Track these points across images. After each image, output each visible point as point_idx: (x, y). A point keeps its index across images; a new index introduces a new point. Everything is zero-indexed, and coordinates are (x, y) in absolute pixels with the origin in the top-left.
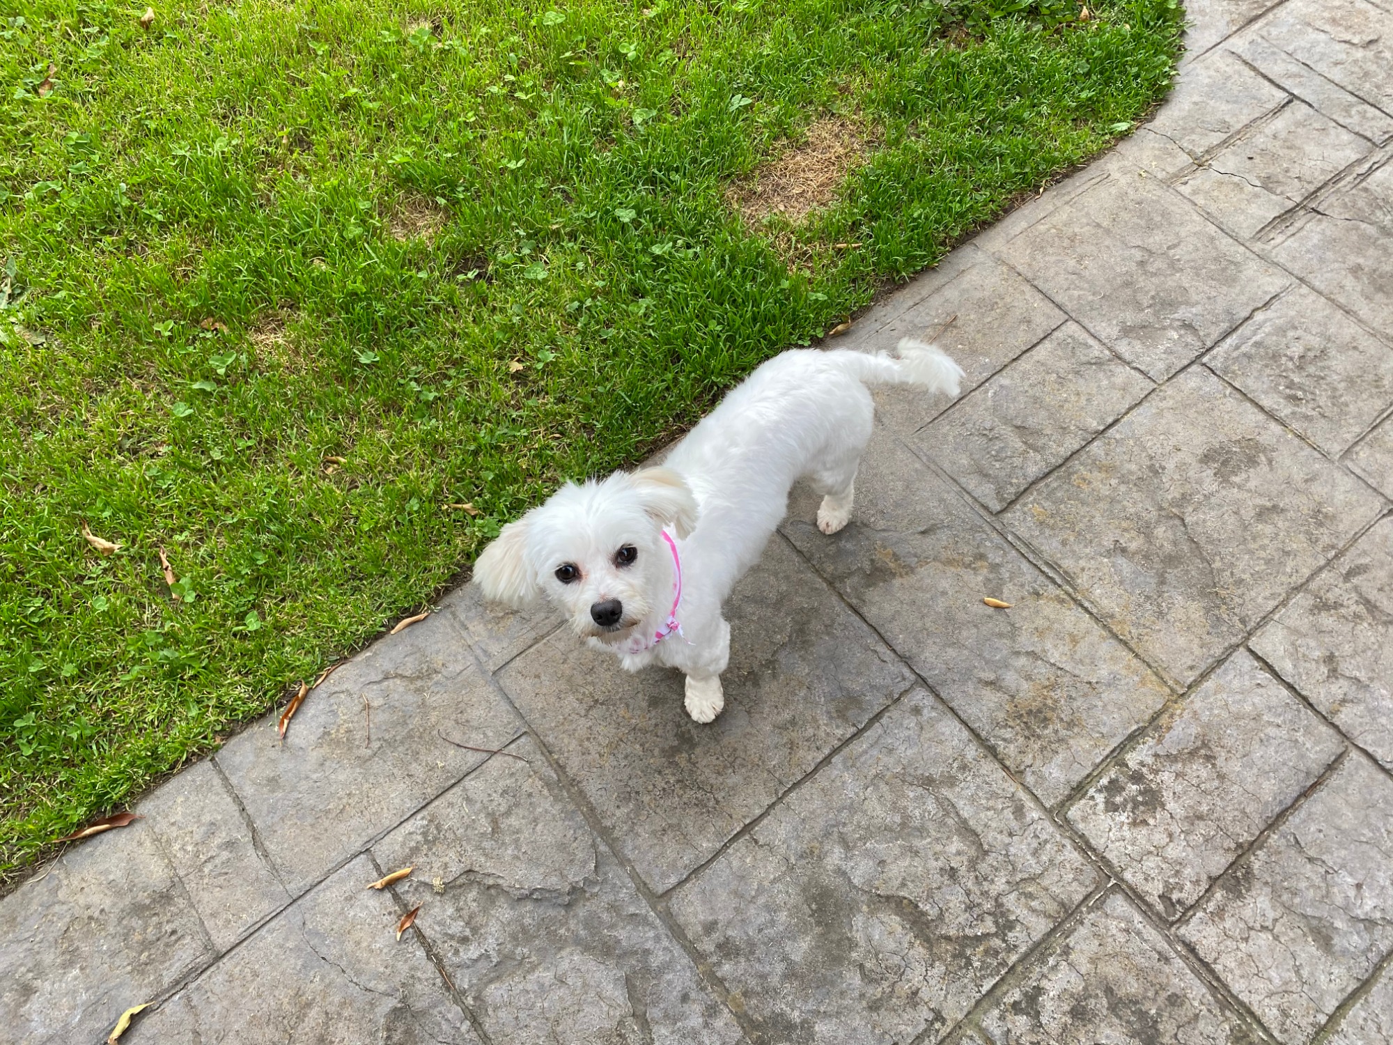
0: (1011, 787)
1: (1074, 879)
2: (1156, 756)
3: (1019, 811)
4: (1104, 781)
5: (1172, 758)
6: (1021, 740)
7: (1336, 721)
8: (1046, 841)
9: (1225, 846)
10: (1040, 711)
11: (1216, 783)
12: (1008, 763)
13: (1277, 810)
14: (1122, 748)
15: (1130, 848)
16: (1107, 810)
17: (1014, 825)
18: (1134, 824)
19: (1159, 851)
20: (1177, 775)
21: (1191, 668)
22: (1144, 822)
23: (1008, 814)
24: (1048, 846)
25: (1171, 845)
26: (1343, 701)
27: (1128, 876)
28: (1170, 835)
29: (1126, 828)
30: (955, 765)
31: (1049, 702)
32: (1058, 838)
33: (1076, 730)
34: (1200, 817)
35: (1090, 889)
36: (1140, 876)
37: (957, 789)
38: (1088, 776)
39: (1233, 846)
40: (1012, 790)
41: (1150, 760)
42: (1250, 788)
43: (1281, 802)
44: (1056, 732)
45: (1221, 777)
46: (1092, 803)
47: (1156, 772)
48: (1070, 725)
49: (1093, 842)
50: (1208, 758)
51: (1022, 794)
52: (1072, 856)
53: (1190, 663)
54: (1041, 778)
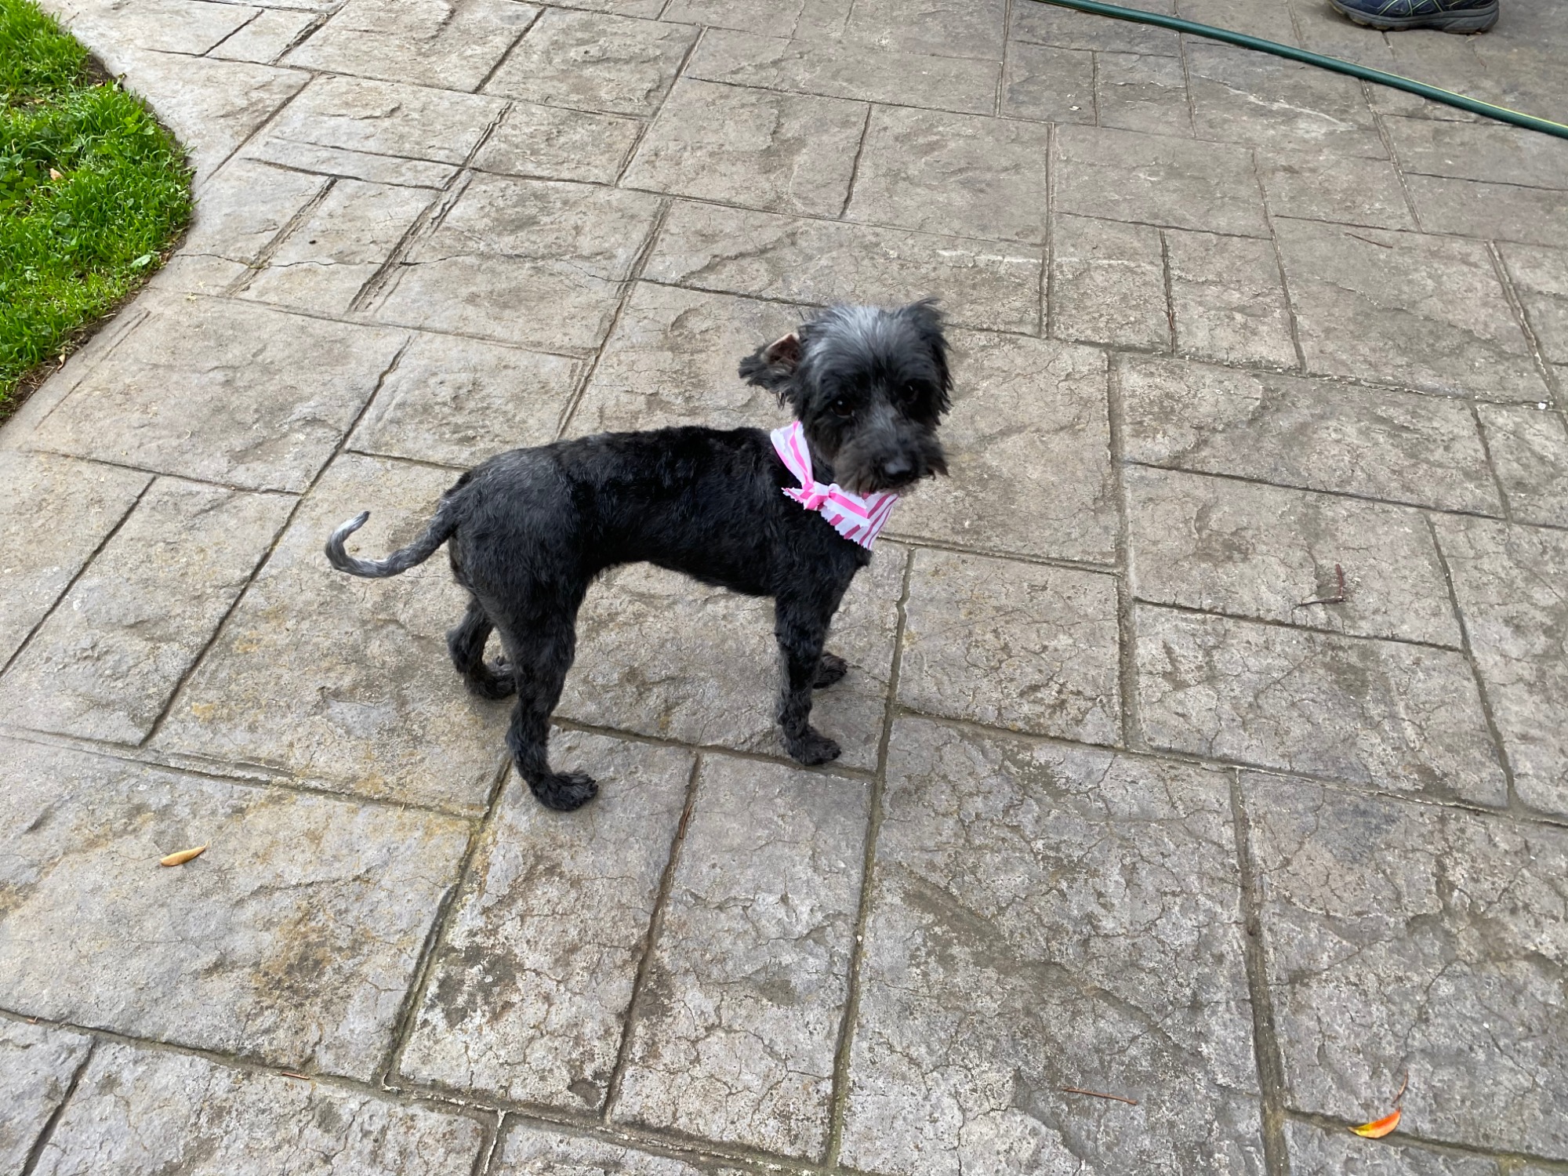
0: (303, 1090)
1: (448, 1153)
2: (486, 911)
3: (327, 1118)
4: (433, 989)
5: (505, 902)
6: (290, 1015)
7: (672, 734)
8: (384, 1131)
9: (619, 963)
10: (304, 958)
11: (573, 894)
12: (284, 1060)
13: (657, 875)
14: (438, 930)
15: (502, 1053)
16: (452, 1025)
17: (327, 1141)
18: (496, 1017)
19: (540, 1029)
20: (523, 918)
21: (482, 778)
22: (508, 1005)
23: (313, 1133)
24: (390, 1135)
25: (553, 1009)
26: (668, 709)
27: (518, 1092)
28: (547, 999)
29: (486, 1030)
30: (204, 1119)
31: (313, 937)
32: (399, 1111)
33: (365, 949)
34: (573, 949)
35: (475, 1151)
36: (533, 1080)
37: (218, 1154)
38: (407, 998)
39: (627, 955)
40: (307, 1093)
41: (480, 922)
42: (615, 872)
43: (657, 864)
44: (338, 970)
45: (576, 883)
46: (426, 1030)
47: (494, 932)
48: (355, 947)
49: (450, 1081)
50: (551, 871)
51: (323, 1090)
52: (431, 1121)
53: (477, 774)
54: (339, 1047)
